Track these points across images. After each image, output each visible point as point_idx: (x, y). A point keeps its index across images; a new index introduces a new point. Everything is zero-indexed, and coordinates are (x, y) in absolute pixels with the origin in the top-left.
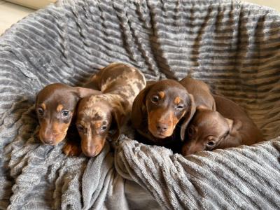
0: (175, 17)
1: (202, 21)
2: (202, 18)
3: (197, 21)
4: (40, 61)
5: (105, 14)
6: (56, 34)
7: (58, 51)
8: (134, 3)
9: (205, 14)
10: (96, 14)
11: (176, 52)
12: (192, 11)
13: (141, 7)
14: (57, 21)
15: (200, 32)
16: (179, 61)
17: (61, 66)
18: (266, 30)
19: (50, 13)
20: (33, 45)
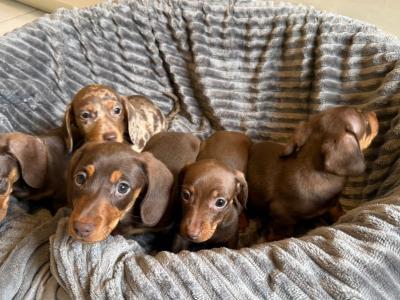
0: (222, 36)
1: (262, 42)
2: (261, 37)
3: (255, 42)
4: (17, 94)
5: (121, 29)
6: (48, 57)
7: (50, 81)
8: (164, 13)
9: (266, 31)
10: (109, 28)
11: (224, 88)
12: (248, 26)
13: (173, 20)
14: (49, 39)
15: (260, 59)
16: (228, 101)
17: (53, 102)
18: (354, 59)
19: (40, 27)
20: (11, 71)
